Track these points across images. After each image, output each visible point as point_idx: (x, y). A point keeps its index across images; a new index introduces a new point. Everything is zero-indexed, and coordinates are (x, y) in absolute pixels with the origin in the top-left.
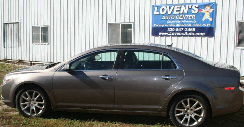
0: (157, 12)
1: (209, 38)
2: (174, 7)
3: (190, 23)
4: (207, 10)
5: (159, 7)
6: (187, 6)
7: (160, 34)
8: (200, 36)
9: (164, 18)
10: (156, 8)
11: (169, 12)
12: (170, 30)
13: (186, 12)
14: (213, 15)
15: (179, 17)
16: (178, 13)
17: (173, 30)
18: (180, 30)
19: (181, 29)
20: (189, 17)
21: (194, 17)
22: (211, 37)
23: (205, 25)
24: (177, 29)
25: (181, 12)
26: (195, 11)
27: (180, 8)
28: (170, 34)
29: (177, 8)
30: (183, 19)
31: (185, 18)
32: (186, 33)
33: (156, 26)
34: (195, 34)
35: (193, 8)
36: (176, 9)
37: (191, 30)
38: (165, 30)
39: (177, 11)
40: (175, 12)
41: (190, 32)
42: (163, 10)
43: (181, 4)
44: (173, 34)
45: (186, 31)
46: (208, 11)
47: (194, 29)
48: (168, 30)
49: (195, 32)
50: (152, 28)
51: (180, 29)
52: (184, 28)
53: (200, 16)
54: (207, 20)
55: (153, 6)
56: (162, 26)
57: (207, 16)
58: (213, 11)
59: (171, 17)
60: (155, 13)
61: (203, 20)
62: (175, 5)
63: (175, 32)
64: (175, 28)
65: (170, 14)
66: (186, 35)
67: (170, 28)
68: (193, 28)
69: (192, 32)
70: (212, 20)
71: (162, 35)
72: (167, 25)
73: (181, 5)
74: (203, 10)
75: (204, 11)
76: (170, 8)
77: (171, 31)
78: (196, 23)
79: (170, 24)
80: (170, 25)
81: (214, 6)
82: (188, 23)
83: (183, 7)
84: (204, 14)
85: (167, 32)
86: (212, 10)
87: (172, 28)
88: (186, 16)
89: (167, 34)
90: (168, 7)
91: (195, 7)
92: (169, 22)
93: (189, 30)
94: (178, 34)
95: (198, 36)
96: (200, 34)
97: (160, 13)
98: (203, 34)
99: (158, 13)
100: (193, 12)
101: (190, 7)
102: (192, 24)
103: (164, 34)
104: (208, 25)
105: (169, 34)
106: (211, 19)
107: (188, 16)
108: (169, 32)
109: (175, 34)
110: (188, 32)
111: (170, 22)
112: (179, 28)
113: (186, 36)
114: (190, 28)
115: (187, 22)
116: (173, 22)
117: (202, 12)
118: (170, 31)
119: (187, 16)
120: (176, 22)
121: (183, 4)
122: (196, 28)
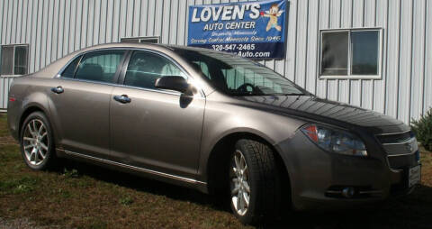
0: (196, 17)
1: (276, 61)
2: (223, 9)
3: (247, 36)
4: (273, 13)
5: (200, 10)
6: (243, 7)
8: (263, 57)
9: (206, 27)
10: (195, 10)
11: (215, 18)
12: (215, 48)
13: (241, 17)
14: (284, 21)
15: (230, 26)
16: (229, 18)
17: (221, 48)
18: (231, 47)
21: (253, 24)
22: (280, 60)
23: (270, 39)
24: (226, 46)
25: (234, 17)
26: (254, 14)
27: (232, 10)
29: (228, 10)
30: (237, 29)
31: (239, 27)
32: (240, 52)
33: (194, 41)
34: (254, 54)
35: (253, 10)
36: (225, 13)
37: (248, 47)
39: (227, 15)
40: (224, 18)
41: (246, 51)
42: (206, 14)
45: (240, 49)
46: (275, 15)
47: (253, 45)
48: (212, 48)
49: (254, 52)
52: (238, 44)
53: (262, 22)
54: (273, 31)
55: (190, 7)
56: (204, 42)
57: (273, 23)
58: (283, 14)
59: (218, 26)
60: (194, 19)
61: (268, 29)
62: (224, 5)
64: (224, 45)
65: (216, 22)
67: (215, 45)
68: (251, 44)
69: (250, 51)
70: (282, 29)
73: (233, 4)
74: (268, 12)
75: (268, 14)
76: (217, 10)
78: (256, 36)
79: (215, 37)
80: (215, 40)
81: (284, 5)
82: (244, 36)
83: (237, 8)
84: (269, 18)
86: (281, 12)
87: (219, 45)
88: (241, 24)
90: (214, 9)
91: (255, 7)
92: (214, 34)
93: (245, 47)
96: (262, 54)
97: (201, 19)
98: (268, 54)
99: (198, 20)
100: (251, 16)
101: (247, 8)
102: (249, 37)
104: (275, 38)
106: (279, 29)
107: (245, 24)
110: (243, 51)
111: (216, 34)
112: (229, 44)
114: (247, 44)
115: (243, 33)
116: (220, 34)
117: (265, 15)
119: (243, 23)
120: (226, 34)
121: (236, 4)
122: (257, 44)
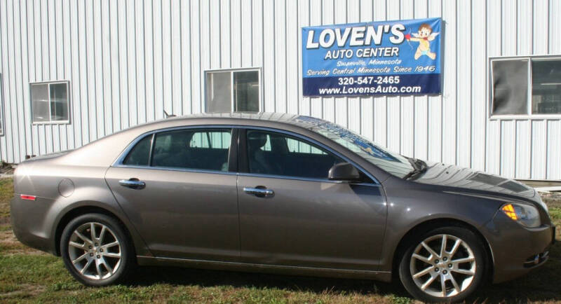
0: (313, 42)
1: (430, 97)
2: (351, 30)
3: (389, 66)
4: (424, 36)
5: (317, 32)
6: (380, 28)
7: (322, 91)
8: (411, 93)
9: (328, 55)
10: (311, 33)
11: (341, 43)
12: (344, 81)
13: (377, 40)
14: (438, 46)
15: (363, 52)
16: (361, 43)
17: (351, 81)
18: (365, 81)
19: (369, 80)
20: (386, 51)
21: (395, 51)
22: (434, 96)
23: (420, 70)
24: (359, 79)
25: (368, 42)
26: (397, 37)
27: (365, 32)
28: (344, 92)
29: (358, 32)
30: (372, 57)
31: (375, 55)
32: (380, 87)
33: (311, 73)
34: (399, 89)
35: (394, 31)
36: (354, 35)
37: (390, 80)
38: (332, 82)
39: (357, 39)
40: (353, 42)
41: (388, 85)
42: (327, 37)
43: (366, 23)
44: (351, 90)
45: (379, 82)
46: (426, 39)
47: (397, 78)
48: (339, 81)
49: (399, 86)
50: (304, 80)
51: (366, 78)
52: (375, 77)
53: (408, 48)
54: (424, 59)
55: (304, 29)
56: (327, 73)
57: (424, 50)
58: (437, 37)
59: (345, 52)
60: (310, 45)
61: (417, 57)
62: (352, 26)
63: (355, 85)
64: (356, 78)
65: (343, 47)
66: (378, 92)
67: (343, 77)
68: (394, 76)
69: (394, 85)
70: (437, 57)
71: (326, 95)
72: (336, 72)
73: (366, 25)
74: (415, 35)
75: (416, 37)
76: (342, 32)
77: (345, 83)
78: (400, 66)
79: (342, 68)
80: (342, 71)
81: (438, 26)
82: (382, 66)
83: (371, 30)
84: (418, 44)
85: (338, 87)
86: (434, 35)
87: (349, 77)
88: (379, 51)
89: (337, 91)
90: (338, 31)
91: (398, 29)
92: (340, 64)
93: (386, 81)
94: (361, 90)
95: (406, 94)
96: (409, 89)
97: (319, 45)
98: (418, 89)
99: (316, 45)
100: (393, 40)
101: (386, 30)
102: (392, 66)
103: (330, 91)
104: (428, 69)
105: (341, 90)
106: (432, 56)
107: (383, 51)
108: (341, 87)
109: (356, 92)
110: (384, 85)
111: (343, 64)
112: (363, 77)
113: (379, 95)
114: (389, 76)
115: (382, 62)
116: (349, 64)
117: (412, 39)
118: (343, 85)
119: (381, 49)
120: (357, 64)
121: (370, 24)
122: (402, 77)
